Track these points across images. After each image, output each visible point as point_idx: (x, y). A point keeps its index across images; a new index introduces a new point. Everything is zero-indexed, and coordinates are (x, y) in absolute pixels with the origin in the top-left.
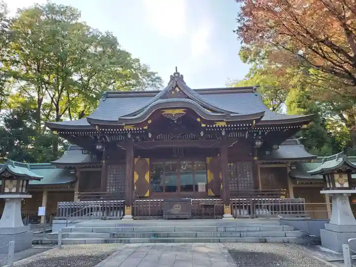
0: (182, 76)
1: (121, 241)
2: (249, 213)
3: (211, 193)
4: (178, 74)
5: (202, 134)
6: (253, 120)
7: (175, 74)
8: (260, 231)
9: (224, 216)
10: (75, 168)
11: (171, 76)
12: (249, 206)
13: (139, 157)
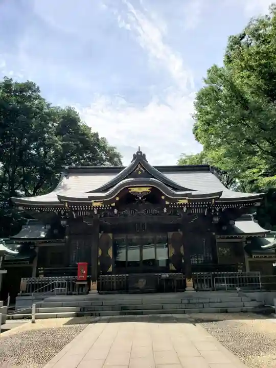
0: (144, 155)
1: (92, 315)
2: (210, 286)
3: (172, 267)
4: (141, 153)
5: (165, 210)
6: (212, 199)
7: (137, 153)
8: (221, 302)
9: (186, 289)
10: (33, 243)
11: (134, 155)
12: (210, 279)
13: (102, 232)
